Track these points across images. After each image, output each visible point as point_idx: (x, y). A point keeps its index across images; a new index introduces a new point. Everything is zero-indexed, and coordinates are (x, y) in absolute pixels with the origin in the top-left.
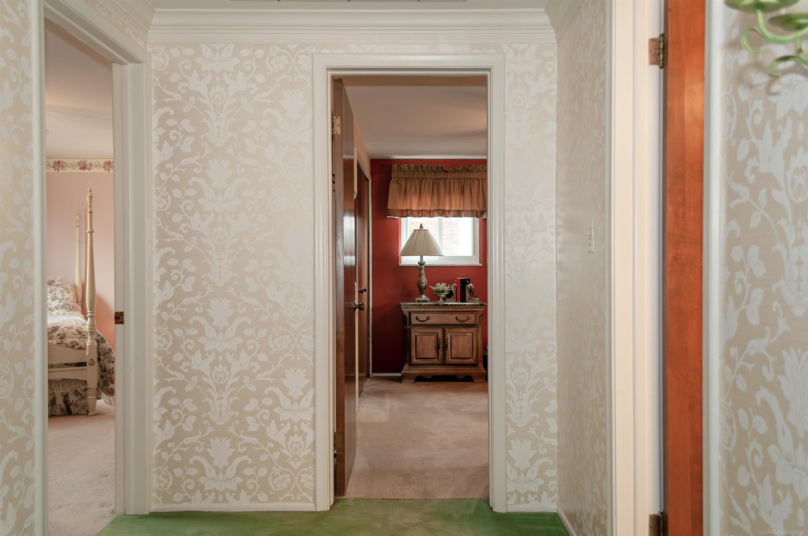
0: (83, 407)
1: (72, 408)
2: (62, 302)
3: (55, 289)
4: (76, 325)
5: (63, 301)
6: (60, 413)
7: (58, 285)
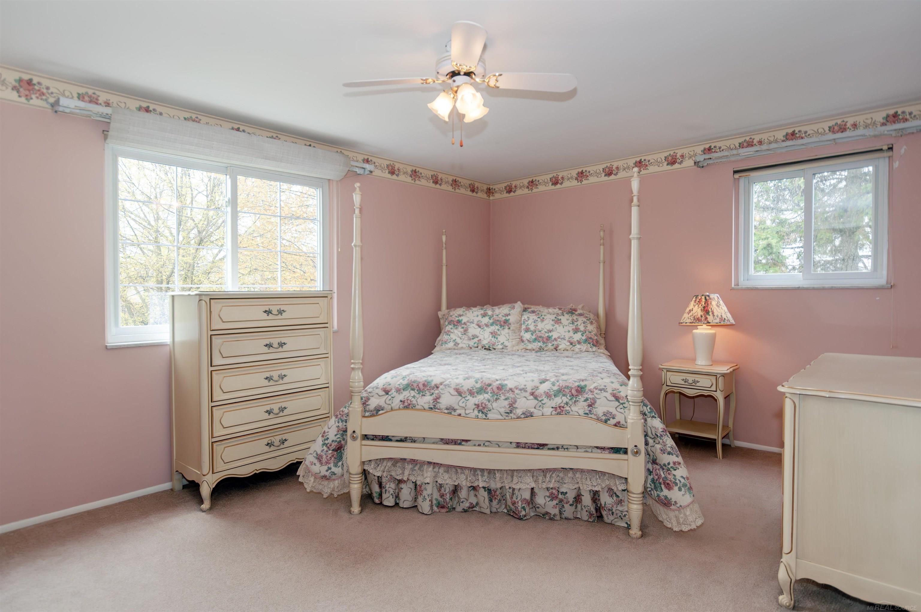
0: (620, 516)
1: (604, 513)
2: (584, 335)
3: (576, 319)
4: (611, 384)
5: (586, 334)
6: (588, 518)
7: (580, 315)
